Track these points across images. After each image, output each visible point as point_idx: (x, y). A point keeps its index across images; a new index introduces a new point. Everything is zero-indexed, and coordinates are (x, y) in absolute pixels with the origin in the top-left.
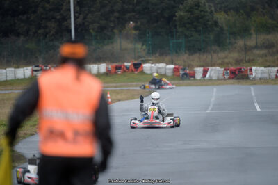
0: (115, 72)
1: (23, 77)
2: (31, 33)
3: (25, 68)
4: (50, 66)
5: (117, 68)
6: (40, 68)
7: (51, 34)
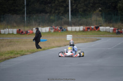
0: (87, 31)
1: (45, 32)
2: (52, 12)
3: (46, 28)
4: (57, 27)
5: (88, 28)
6: (53, 28)
7: (61, 13)
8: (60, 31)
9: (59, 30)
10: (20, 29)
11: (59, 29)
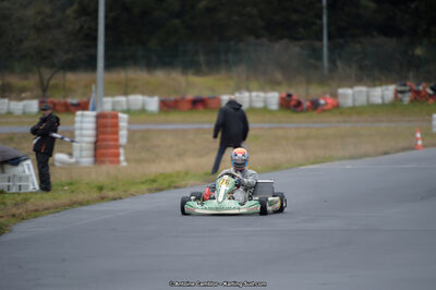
1: (379, 101)
3: (384, 87)
4: (424, 84)
6: (407, 88)
8: (431, 101)
9: (430, 96)
10: (292, 91)
11: (430, 92)
